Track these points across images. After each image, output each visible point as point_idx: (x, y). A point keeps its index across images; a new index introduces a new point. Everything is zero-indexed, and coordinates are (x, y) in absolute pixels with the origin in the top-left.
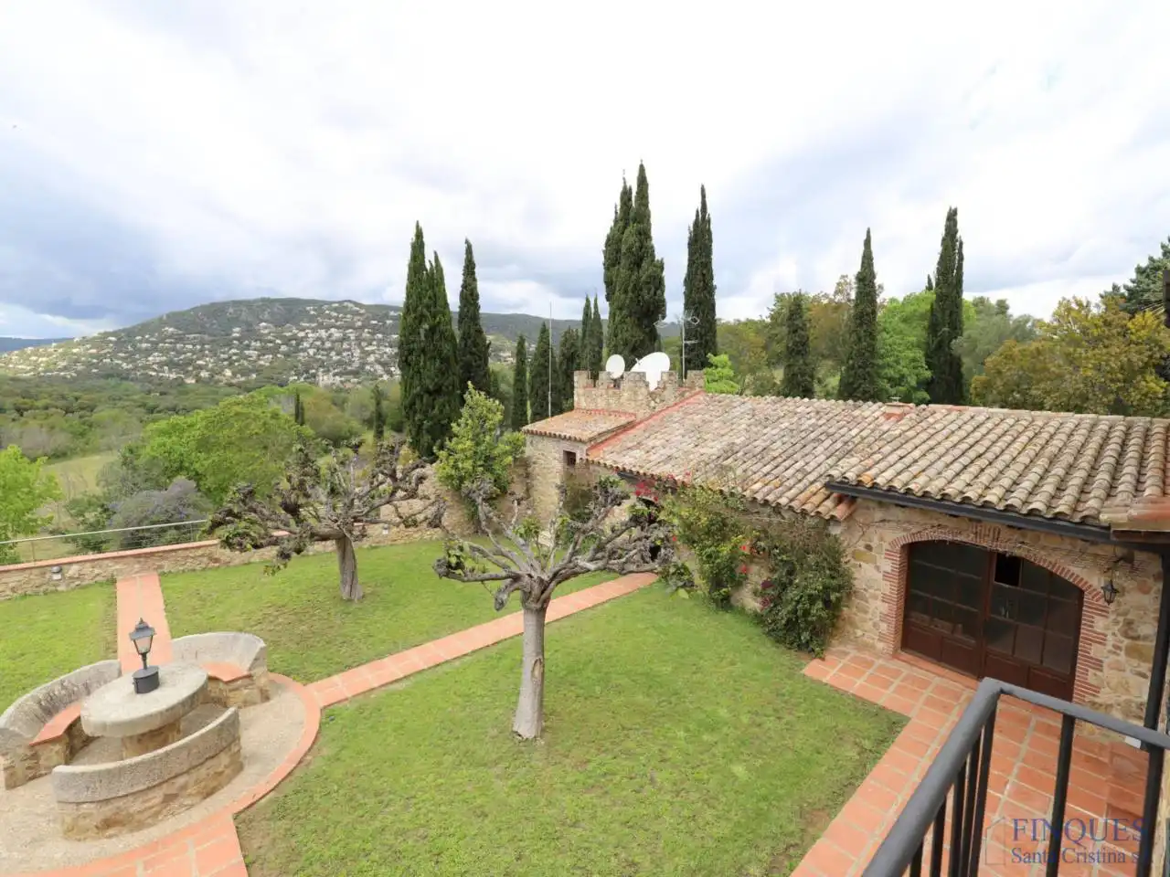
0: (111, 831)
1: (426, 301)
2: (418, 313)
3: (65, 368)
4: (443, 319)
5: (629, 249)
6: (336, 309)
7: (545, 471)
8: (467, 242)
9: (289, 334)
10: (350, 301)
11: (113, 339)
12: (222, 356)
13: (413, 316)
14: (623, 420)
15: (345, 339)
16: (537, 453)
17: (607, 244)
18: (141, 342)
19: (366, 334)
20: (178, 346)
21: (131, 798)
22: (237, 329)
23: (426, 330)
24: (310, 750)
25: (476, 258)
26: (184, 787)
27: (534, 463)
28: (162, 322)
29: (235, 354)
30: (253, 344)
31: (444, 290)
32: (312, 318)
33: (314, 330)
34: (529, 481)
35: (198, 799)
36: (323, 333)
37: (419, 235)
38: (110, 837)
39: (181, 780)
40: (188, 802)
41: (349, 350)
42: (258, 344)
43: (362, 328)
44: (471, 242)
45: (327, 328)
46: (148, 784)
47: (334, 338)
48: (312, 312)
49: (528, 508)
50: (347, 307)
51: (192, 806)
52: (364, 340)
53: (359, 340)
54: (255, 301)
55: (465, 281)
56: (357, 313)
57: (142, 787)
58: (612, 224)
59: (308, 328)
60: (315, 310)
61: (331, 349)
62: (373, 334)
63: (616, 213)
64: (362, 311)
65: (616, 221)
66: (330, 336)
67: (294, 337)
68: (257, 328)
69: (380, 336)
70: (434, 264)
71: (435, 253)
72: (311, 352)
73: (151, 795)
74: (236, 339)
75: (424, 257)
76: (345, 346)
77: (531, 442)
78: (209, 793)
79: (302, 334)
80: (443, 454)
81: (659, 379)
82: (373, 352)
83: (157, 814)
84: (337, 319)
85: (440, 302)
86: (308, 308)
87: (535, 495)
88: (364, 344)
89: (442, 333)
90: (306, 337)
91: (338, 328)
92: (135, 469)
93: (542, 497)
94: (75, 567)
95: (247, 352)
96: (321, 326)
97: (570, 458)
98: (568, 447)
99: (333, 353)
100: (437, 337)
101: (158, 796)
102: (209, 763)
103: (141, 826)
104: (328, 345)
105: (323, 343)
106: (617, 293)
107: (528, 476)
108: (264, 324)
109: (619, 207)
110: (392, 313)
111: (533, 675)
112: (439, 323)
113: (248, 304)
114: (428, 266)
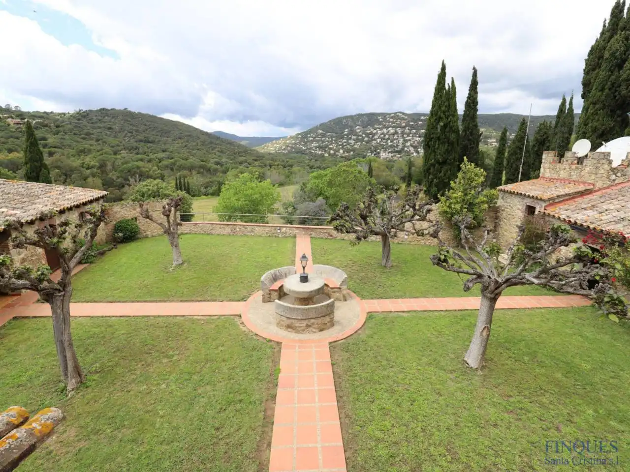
0: (290, 330)
1: (443, 108)
2: (438, 116)
3: (284, 149)
4: (453, 119)
5: (613, 55)
6: (392, 117)
7: (509, 216)
8: (474, 68)
9: (369, 132)
10: (400, 112)
11: (300, 136)
12: (340, 143)
13: (435, 118)
14: (581, 188)
15: (396, 133)
16: (506, 204)
17: (591, 53)
18: (309, 137)
19: (407, 131)
20: (323, 139)
21: (296, 321)
22: (346, 130)
23: (441, 126)
24: (361, 328)
25: (479, 79)
26: (313, 324)
27: (503, 210)
28: (317, 128)
29: (345, 142)
30: (353, 137)
31: (456, 101)
32: (380, 123)
33: (381, 129)
34: (497, 221)
35: (317, 331)
36: (385, 131)
37: (443, 68)
38: (289, 331)
39: (312, 321)
40: (314, 330)
41: (397, 139)
42: (355, 137)
43: (405, 127)
44: (477, 68)
45: (387, 128)
46: (302, 318)
47: (390, 133)
48: (381, 120)
49: (494, 238)
50: (398, 116)
51: (315, 332)
52: (406, 134)
53: (403, 133)
54: (355, 116)
55: (470, 94)
56: (403, 119)
57: (300, 318)
58: (599, 36)
59: (378, 128)
60: (382, 118)
61: (388, 139)
62: (410, 130)
63: (604, 26)
64: (406, 117)
65: (602, 34)
66: (388, 132)
67: (371, 133)
68: (355, 129)
69: (414, 131)
70: (451, 85)
71: (452, 78)
72: (379, 140)
73: (302, 322)
74: (345, 135)
75: (445, 82)
76: (396, 137)
77: (502, 198)
78: (321, 330)
79: (375, 131)
80: (443, 199)
81: (624, 158)
82: (410, 140)
83: (304, 330)
84: (393, 122)
85: (453, 109)
86: (379, 118)
87: (500, 231)
88: (405, 136)
89: (451, 128)
90: (377, 133)
91: (393, 127)
92: (305, 192)
93: (505, 233)
94: (284, 229)
95: (350, 141)
96: (385, 127)
97: (531, 210)
98: (529, 202)
99: (389, 141)
100: (448, 129)
101: (304, 324)
102: (322, 318)
103: (298, 332)
104: (387, 137)
105: (385, 136)
106: (593, 92)
107: (497, 218)
108: (358, 127)
109: (607, 21)
110: (422, 118)
111: (481, 334)
112: (450, 122)
113: (351, 117)
114: (447, 87)
